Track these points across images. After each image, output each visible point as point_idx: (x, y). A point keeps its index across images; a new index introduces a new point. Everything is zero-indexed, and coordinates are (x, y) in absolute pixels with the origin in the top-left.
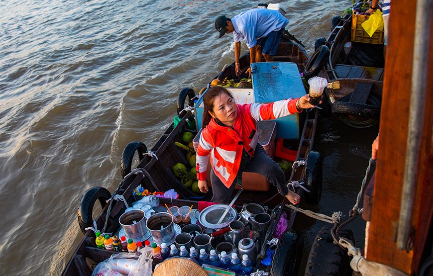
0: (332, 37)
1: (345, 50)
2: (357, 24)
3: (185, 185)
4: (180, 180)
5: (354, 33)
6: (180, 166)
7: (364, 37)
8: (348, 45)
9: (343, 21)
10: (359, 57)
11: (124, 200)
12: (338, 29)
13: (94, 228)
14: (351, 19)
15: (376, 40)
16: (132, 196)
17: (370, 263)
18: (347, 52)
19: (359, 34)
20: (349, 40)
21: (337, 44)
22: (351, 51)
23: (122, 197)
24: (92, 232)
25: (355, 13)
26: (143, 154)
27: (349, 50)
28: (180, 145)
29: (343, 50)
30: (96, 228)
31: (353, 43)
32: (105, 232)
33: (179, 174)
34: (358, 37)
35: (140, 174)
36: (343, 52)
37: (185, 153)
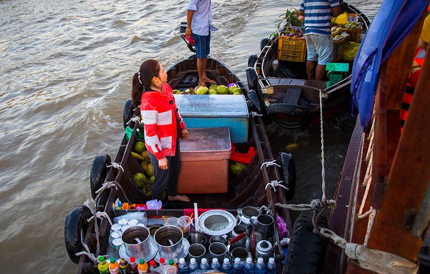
0: (263, 54)
1: (273, 66)
2: (282, 45)
3: (148, 194)
4: (141, 189)
5: (280, 52)
6: (140, 176)
7: (288, 56)
8: (276, 62)
9: (270, 42)
10: (285, 73)
11: (108, 217)
12: (267, 48)
13: (86, 251)
14: (278, 41)
15: (299, 59)
16: (112, 211)
17: (372, 251)
18: (275, 68)
19: (284, 53)
20: (276, 59)
21: (267, 59)
22: (278, 68)
23: (104, 214)
24: (87, 256)
25: (281, 35)
26: (107, 167)
27: (277, 66)
28: (136, 155)
29: (272, 65)
30: (89, 252)
31: (280, 61)
32: (100, 254)
33: (141, 184)
34: (284, 55)
35: (113, 187)
36: (271, 68)
37: (140, 161)
